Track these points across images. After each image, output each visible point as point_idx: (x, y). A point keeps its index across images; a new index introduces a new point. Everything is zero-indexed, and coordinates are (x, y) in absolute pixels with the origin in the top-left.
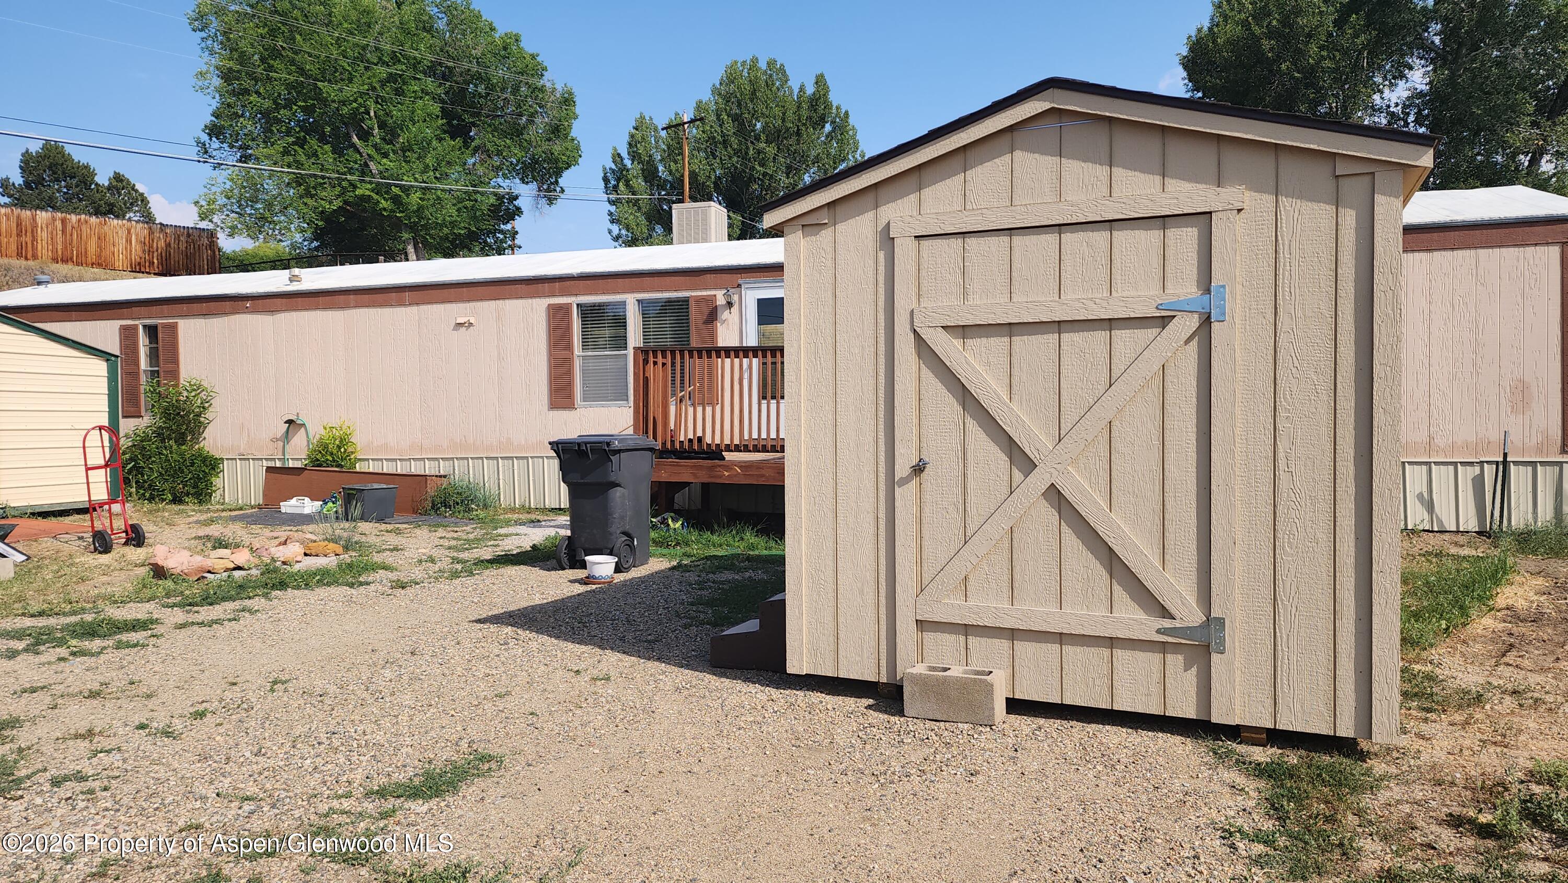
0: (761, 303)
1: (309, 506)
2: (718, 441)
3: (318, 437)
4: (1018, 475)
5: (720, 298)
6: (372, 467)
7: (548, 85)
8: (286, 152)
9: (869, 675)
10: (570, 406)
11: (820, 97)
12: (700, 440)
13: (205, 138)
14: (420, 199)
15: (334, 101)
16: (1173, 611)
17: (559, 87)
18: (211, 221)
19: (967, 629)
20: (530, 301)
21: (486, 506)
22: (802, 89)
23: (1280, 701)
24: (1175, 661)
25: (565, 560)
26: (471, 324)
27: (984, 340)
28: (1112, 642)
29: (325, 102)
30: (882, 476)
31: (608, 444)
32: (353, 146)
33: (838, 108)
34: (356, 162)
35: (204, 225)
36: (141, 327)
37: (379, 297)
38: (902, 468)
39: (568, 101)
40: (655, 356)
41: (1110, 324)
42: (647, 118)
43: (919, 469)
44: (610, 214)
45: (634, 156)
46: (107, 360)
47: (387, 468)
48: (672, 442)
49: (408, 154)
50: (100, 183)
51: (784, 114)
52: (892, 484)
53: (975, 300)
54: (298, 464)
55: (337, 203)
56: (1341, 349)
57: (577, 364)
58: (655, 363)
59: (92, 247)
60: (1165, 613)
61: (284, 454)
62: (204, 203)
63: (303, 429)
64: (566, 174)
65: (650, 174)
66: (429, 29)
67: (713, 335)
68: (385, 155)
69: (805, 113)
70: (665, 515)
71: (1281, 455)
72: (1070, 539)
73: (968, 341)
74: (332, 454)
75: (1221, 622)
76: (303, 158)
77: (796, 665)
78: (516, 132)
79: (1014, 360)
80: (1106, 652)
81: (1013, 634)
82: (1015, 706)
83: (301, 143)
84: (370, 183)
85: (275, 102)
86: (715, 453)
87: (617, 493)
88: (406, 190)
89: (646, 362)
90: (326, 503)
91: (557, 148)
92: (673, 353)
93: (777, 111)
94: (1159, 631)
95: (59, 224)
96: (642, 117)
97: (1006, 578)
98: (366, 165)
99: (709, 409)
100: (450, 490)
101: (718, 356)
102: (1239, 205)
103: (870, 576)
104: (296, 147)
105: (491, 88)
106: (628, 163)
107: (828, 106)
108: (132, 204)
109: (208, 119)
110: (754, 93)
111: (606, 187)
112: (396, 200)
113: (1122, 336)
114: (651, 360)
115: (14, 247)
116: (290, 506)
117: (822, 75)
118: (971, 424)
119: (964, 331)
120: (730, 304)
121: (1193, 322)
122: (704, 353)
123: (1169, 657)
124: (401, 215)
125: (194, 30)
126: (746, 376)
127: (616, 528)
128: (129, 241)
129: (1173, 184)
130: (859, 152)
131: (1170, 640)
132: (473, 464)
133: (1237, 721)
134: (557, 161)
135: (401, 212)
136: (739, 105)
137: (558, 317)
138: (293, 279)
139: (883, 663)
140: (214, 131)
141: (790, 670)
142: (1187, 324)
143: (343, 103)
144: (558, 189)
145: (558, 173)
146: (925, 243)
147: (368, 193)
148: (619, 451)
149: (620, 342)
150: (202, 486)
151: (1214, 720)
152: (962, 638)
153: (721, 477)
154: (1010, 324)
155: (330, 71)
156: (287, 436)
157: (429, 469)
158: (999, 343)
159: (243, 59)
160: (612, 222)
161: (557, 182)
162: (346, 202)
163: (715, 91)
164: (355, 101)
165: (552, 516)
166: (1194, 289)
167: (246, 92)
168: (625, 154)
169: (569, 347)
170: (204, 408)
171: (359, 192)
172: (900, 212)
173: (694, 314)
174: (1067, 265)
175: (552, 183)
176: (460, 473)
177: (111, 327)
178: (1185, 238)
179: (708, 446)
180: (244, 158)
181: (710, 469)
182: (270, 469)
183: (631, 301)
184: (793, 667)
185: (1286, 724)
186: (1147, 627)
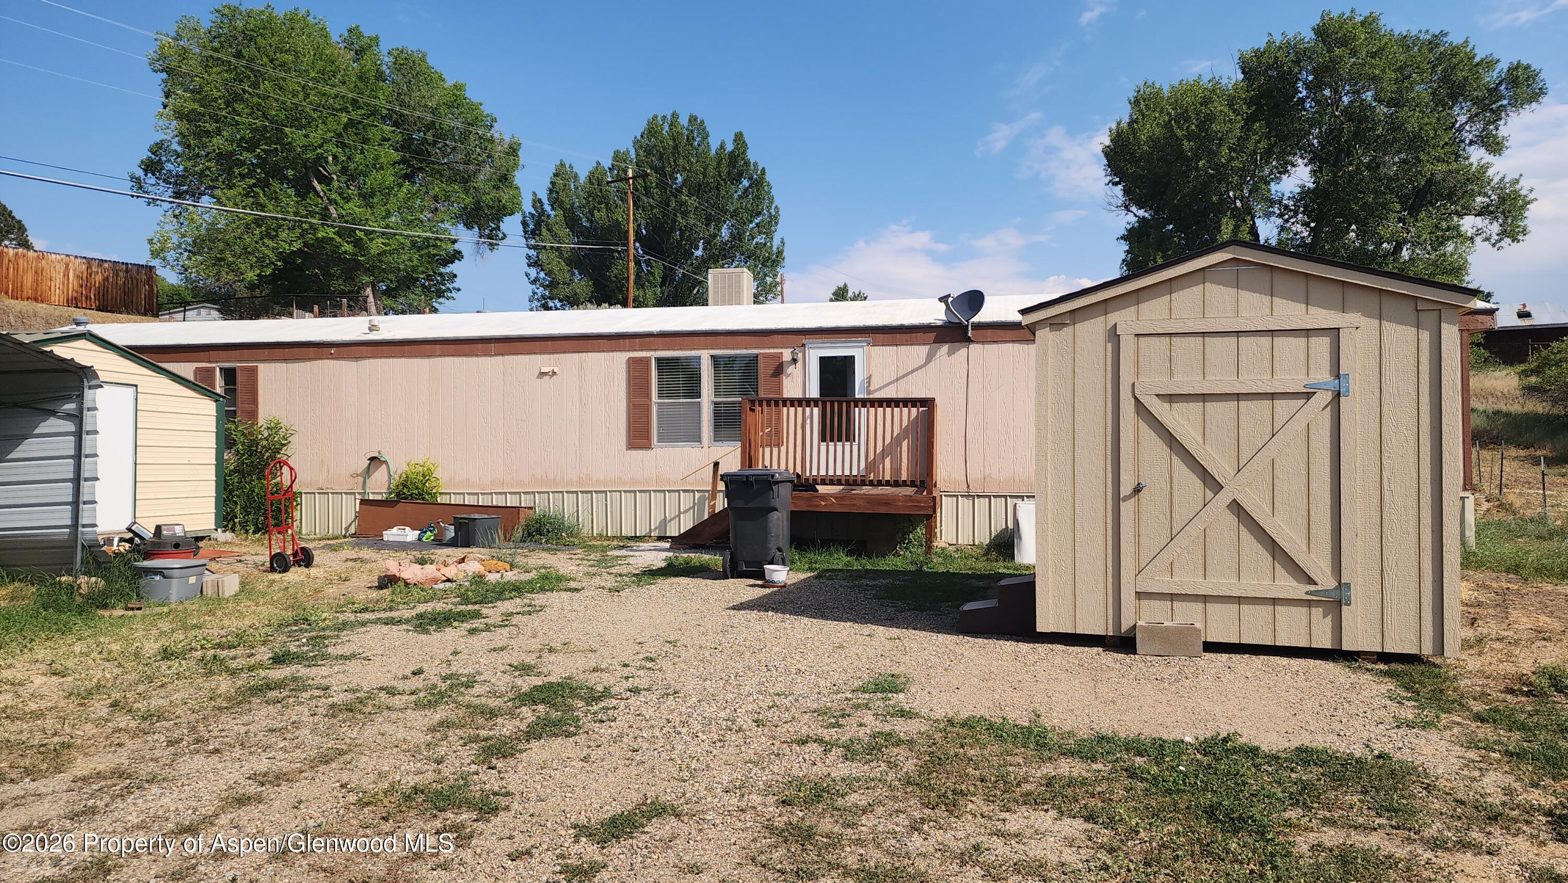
0: (825, 362)
1: (411, 535)
2: (811, 476)
3: (399, 472)
4: (1210, 494)
5: (787, 355)
6: (454, 500)
7: (497, 136)
8: (246, 194)
9: (1100, 632)
10: (648, 447)
11: (738, 155)
13: (140, 173)
14: (383, 243)
15: (297, 146)
16: (1316, 579)
17: (507, 139)
19: (1172, 597)
20: (611, 354)
21: (572, 535)
22: (722, 146)
23: (1386, 634)
24: (1317, 612)
25: (729, 572)
26: (554, 373)
27: (1185, 404)
28: (1274, 601)
29: (288, 147)
30: (1110, 495)
31: (773, 476)
32: (314, 189)
33: (756, 164)
34: (316, 206)
36: (218, 370)
37: (466, 347)
38: (1126, 489)
39: (513, 150)
41: (1273, 396)
42: (567, 166)
43: (1138, 490)
44: (528, 257)
45: (556, 202)
46: (216, 401)
47: (469, 501)
49: (369, 199)
51: (705, 169)
52: (1117, 499)
53: (1178, 378)
54: (378, 497)
55: (296, 246)
56: (1421, 415)
57: (655, 409)
60: (1311, 581)
61: (364, 488)
63: (384, 466)
64: (506, 219)
65: (572, 222)
66: (380, 76)
67: (779, 389)
69: (724, 170)
71: (1385, 480)
72: (1246, 535)
73: (1174, 405)
74: (416, 488)
75: (1348, 585)
76: (263, 200)
77: (1042, 626)
78: (465, 180)
79: (1207, 418)
80: (1270, 608)
81: (1205, 599)
82: (1208, 646)
83: (265, 185)
84: (331, 227)
85: (238, 146)
86: (810, 487)
87: (774, 516)
88: (369, 235)
90: (426, 532)
91: (505, 198)
93: (699, 167)
94: (1307, 593)
96: (562, 165)
97: (1201, 562)
98: (326, 209)
100: (540, 520)
101: (784, 405)
102: (1357, 325)
103: (1100, 564)
104: (257, 189)
105: (439, 136)
106: (547, 208)
107: (747, 163)
109: (146, 154)
110: (676, 147)
111: (525, 232)
112: (358, 243)
113: (1280, 404)
116: (393, 534)
117: (741, 133)
118: (1176, 459)
119: (1171, 398)
120: (794, 361)
121: (1329, 396)
122: (773, 403)
123: (1314, 610)
124: (363, 258)
125: (155, 71)
126: (808, 421)
127: (773, 544)
128: (66, 275)
129: (1313, 310)
130: (773, 207)
131: (1315, 598)
132: (554, 497)
133: (1359, 649)
134: (504, 207)
135: (362, 256)
136: (661, 158)
137: (637, 371)
138: (373, 328)
139: (1110, 622)
140: (151, 167)
141: (1038, 630)
142: (1323, 398)
143: (305, 148)
144: (501, 235)
145: (499, 220)
146: (1141, 339)
147: (332, 235)
149: (694, 391)
151: (1344, 648)
152: (1169, 603)
153: (818, 506)
154: (1204, 394)
155: (298, 120)
156: (368, 472)
157: (510, 501)
158: (1196, 406)
159: (204, 100)
160: (529, 265)
161: (498, 228)
162: (306, 244)
163: (636, 143)
166: (1328, 376)
167: (208, 133)
168: (545, 200)
169: (648, 395)
170: (284, 445)
171: (320, 235)
172: (1124, 319)
173: (764, 370)
174: (1243, 357)
175: (494, 229)
176: (541, 505)
177: (186, 369)
178: (1322, 344)
179: (807, 480)
180: (178, 195)
181: (809, 499)
182: (363, 502)
183: (705, 356)
184: (1041, 627)
185: (1390, 648)
186: (1299, 590)
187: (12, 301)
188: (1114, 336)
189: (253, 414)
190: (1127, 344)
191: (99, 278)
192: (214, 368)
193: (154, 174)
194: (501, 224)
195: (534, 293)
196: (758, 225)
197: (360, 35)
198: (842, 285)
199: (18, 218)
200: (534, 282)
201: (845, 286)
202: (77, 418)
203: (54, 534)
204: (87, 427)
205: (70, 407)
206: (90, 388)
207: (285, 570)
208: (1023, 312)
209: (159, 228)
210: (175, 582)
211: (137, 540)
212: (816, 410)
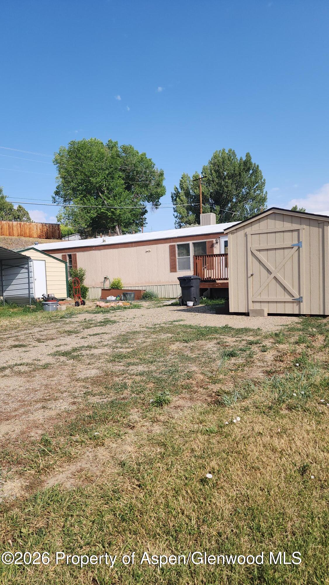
0: (225, 241)
1: (114, 298)
2: (214, 278)
3: (112, 281)
4: (269, 275)
5: (214, 241)
6: (126, 289)
7: (156, 170)
8: (81, 200)
9: (244, 311)
10: (175, 271)
11: (248, 161)
12: (210, 278)
13: (54, 195)
14: (120, 211)
15: (94, 183)
16: (295, 296)
17: (159, 170)
18: (61, 222)
19: (261, 302)
20: (165, 244)
21: (155, 298)
22: (241, 159)
23: (312, 309)
24: (295, 304)
25: (181, 304)
26: (150, 251)
27: (263, 252)
28: (285, 302)
29: (91, 183)
30: (246, 277)
31: (191, 277)
32: (100, 196)
33: (255, 164)
34: (100, 201)
35: (59, 223)
37: (127, 245)
38: (249, 275)
39: (162, 174)
40: (199, 257)
41: (284, 248)
42: (186, 174)
43: (252, 275)
44: (174, 209)
45: (182, 188)
46: (65, 263)
47: (130, 289)
48: (203, 279)
49: (116, 198)
50: (15, 209)
51: (235, 168)
52: (248, 278)
53: (261, 245)
54: (107, 288)
55: (96, 215)
56: (320, 251)
57: (177, 260)
58: (199, 259)
59: (27, 231)
60: (293, 297)
61: (104, 286)
62: (58, 216)
63: (109, 279)
64: (161, 198)
65: (187, 194)
66: (118, 156)
67: (213, 251)
68: (109, 198)
69: (242, 167)
70: (202, 297)
71: (311, 269)
72: (278, 285)
73: (261, 252)
74: (116, 286)
75: (302, 297)
76: (86, 201)
78: (146, 187)
79: (268, 255)
80: (284, 304)
81: (269, 302)
82: (269, 315)
83: (85, 196)
84: (105, 208)
85: (78, 185)
86: (214, 281)
87: (192, 289)
88: (115, 209)
89: (196, 259)
90: (118, 297)
91: (159, 190)
92: (203, 256)
93: (232, 168)
94: (293, 299)
95: (19, 225)
96: (184, 174)
97: (268, 292)
98: (104, 202)
99: (212, 271)
100: (147, 293)
101: (214, 257)
102: (304, 228)
103: (244, 295)
104: (84, 198)
105: (138, 173)
106: (180, 190)
107: (251, 164)
108: (24, 215)
109: (55, 190)
110: (223, 162)
111: (173, 200)
112: (112, 212)
113: (286, 250)
114: (198, 258)
115: (8, 233)
116: (109, 298)
117: (249, 153)
118: (261, 266)
119: (259, 250)
120: (217, 243)
122: (211, 256)
126: (221, 261)
127: (192, 297)
128: (37, 229)
129: (294, 225)
130: (263, 179)
131: (294, 301)
132: (151, 287)
133: (305, 314)
134: (159, 194)
135: (114, 216)
136: (218, 167)
137: (172, 248)
138: (104, 241)
139: (246, 309)
140: (57, 193)
142: (296, 248)
143: (96, 183)
144: (159, 204)
145: (159, 198)
146: (252, 235)
147: (104, 211)
148: (193, 279)
149: (188, 253)
150: (84, 294)
151: (301, 313)
152: (260, 304)
153: (215, 286)
154: (267, 249)
155: (93, 174)
156: (105, 281)
157: (140, 288)
158: (265, 252)
159: (68, 172)
160: (175, 211)
161: (158, 201)
162: (98, 214)
163: (210, 163)
164: (100, 182)
165: (172, 300)
166: (297, 242)
167: (70, 182)
168: (178, 187)
169: (175, 256)
170: (84, 275)
171: (102, 211)
172: (248, 230)
173: (208, 246)
174: (277, 239)
175: (157, 202)
176: (148, 289)
177: (59, 256)
178: (296, 234)
179: (212, 279)
180: (65, 201)
181: (213, 284)
182: (102, 290)
183: (191, 243)
184: (230, 311)
185: (313, 313)
186: (290, 299)
187: (23, 238)
188: (246, 235)
189: (76, 267)
190: (249, 237)
191: (46, 229)
192: (66, 255)
193: (58, 195)
194: (159, 200)
195: (176, 221)
196: (257, 187)
197: (112, 142)
198: (294, 206)
199: (26, 211)
200: (176, 217)
201: (296, 206)
202: (28, 268)
203: (24, 296)
204: (30, 271)
205: (26, 266)
206: (30, 261)
207: (78, 306)
208: (225, 230)
209: (59, 213)
210: (50, 306)
211: (44, 298)
212: (224, 257)
